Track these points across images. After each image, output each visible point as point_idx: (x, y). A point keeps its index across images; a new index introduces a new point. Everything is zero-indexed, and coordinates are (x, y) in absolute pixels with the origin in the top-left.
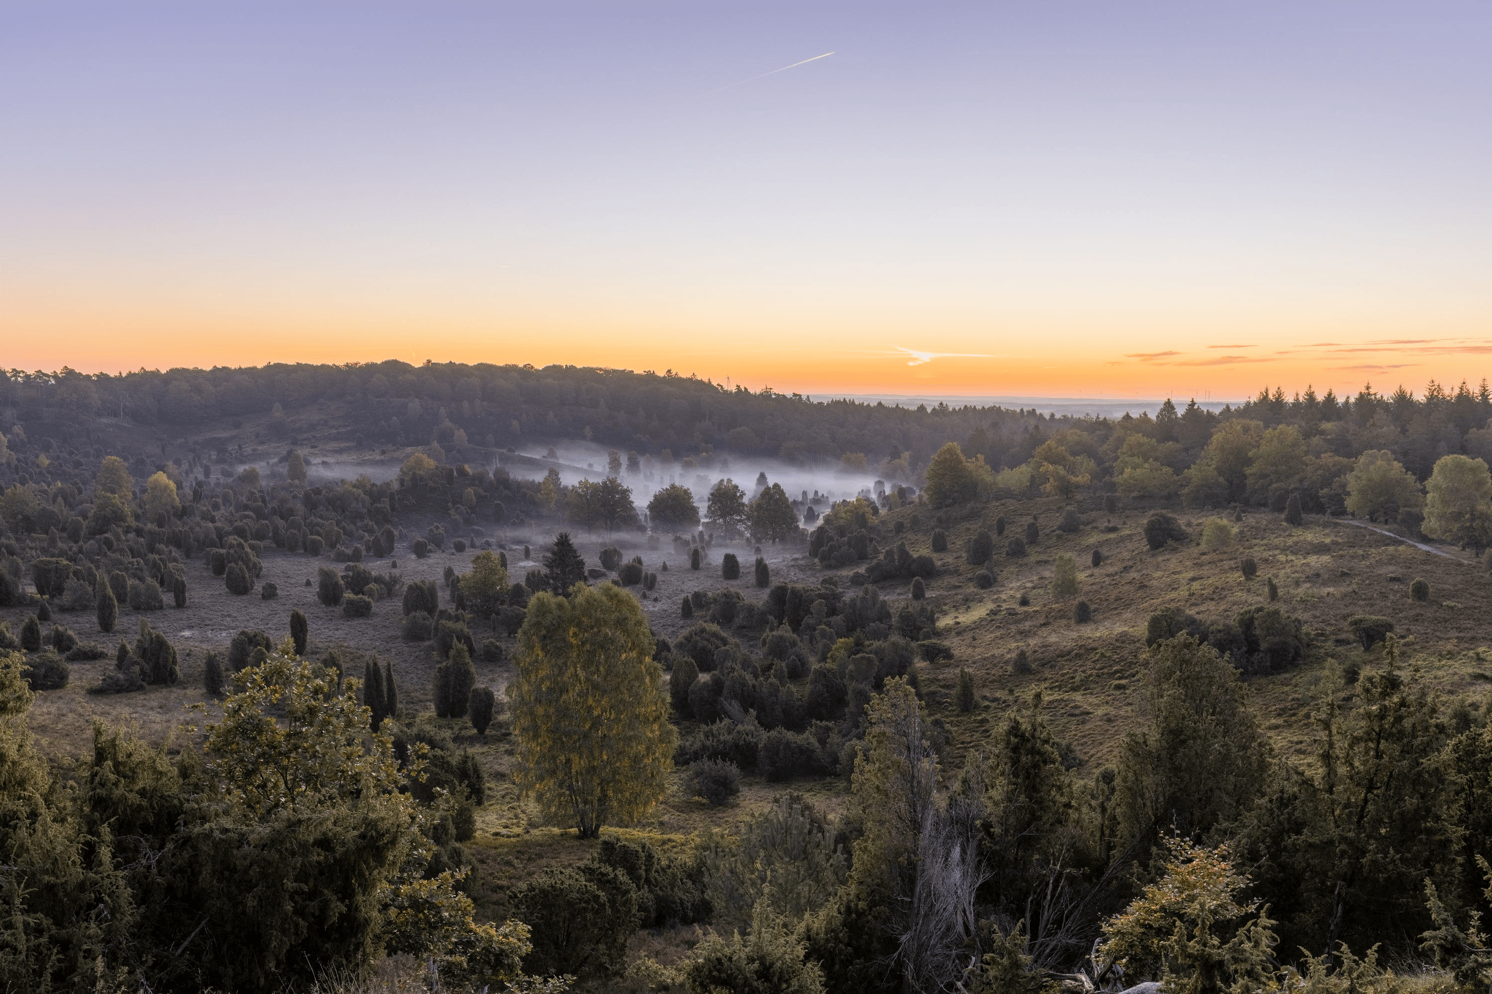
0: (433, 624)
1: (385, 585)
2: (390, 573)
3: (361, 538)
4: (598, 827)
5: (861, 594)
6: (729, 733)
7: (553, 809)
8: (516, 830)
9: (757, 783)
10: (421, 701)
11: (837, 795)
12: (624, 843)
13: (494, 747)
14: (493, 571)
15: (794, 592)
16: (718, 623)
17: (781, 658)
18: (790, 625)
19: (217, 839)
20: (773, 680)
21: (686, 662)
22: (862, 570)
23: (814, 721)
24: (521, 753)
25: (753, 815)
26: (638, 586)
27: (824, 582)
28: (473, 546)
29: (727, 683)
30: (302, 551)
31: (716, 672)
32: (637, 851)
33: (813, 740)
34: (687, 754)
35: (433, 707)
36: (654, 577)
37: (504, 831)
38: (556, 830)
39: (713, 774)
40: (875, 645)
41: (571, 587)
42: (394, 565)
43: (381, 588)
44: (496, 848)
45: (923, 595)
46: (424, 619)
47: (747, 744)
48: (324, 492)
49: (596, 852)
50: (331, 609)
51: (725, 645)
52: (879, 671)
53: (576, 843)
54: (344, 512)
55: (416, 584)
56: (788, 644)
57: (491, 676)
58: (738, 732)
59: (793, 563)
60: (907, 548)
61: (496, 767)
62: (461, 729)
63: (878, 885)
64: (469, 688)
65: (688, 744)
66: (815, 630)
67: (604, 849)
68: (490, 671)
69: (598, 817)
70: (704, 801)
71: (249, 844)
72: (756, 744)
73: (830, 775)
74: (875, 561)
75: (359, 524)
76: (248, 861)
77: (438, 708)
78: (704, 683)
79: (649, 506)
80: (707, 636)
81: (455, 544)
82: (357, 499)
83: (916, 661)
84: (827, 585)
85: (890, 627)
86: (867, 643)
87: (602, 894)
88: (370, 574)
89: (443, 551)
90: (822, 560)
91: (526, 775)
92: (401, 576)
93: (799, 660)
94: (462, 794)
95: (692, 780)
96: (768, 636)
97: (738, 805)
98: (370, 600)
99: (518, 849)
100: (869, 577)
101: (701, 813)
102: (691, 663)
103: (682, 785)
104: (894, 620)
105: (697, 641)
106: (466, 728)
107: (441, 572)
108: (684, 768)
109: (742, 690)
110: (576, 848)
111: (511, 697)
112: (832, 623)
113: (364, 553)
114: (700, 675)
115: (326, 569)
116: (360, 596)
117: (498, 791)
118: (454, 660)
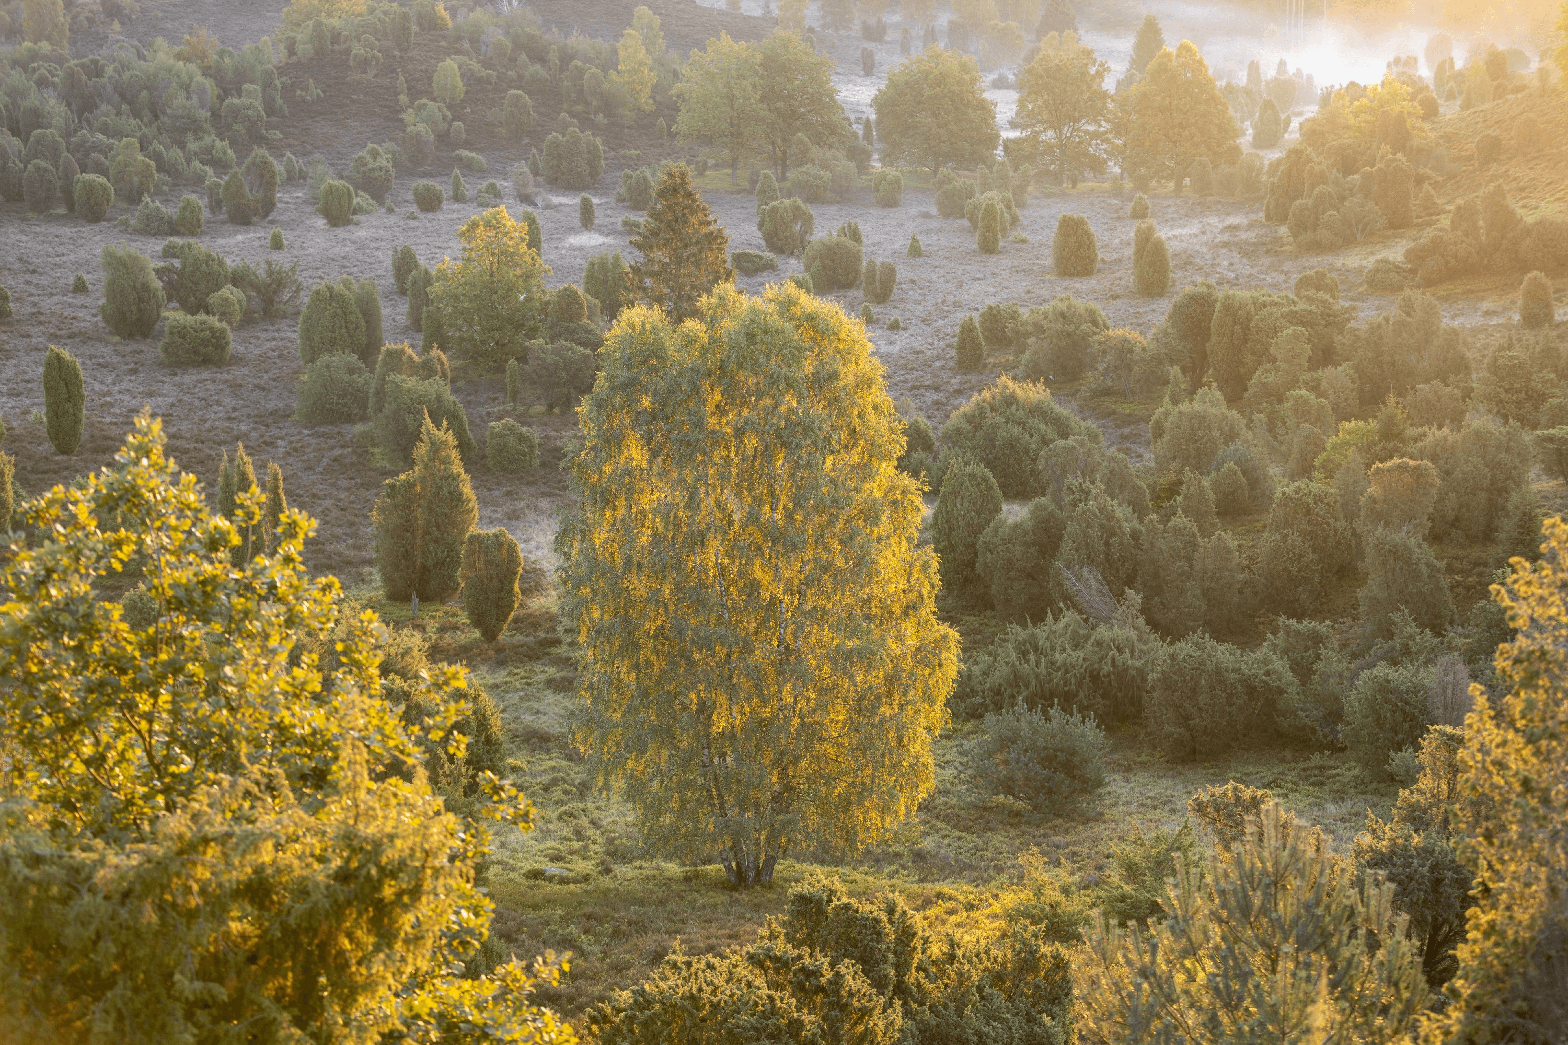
0: (373, 384)
1: (259, 292)
2: (269, 263)
3: (199, 179)
4: (771, 861)
5: (1394, 312)
6: (1076, 646)
7: (667, 819)
8: (581, 866)
9: (1144, 765)
10: (349, 563)
11: (1339, 796)
12: (845, 900)
13: (521, 672)
14: (507, 257)
15: (1230, 308)
16: (1047, 383)
17: (1200, 468)
18: (1220, 388)
19: (20, 878)
20: (1180, 520)
21: (972, 476)
22: (1396, 252)
23: (1282, 619)
24: (591, 687)
25: (1138, 842)
26: (851, 293)
27: (1304, 283)
28: (458, 198)
29: (1071, 527)
30: (62, 211)
31: (1043, 500)
32: (877, 921)
33: (1279, 665)
34: (974, 693)
35: (377, 577)
36: (889, 273)
37: (553, 869)
38: (673, 868)
39: (1041, 742)
40: (1430, 438)
41: (704, 299)
42: (277, 244)
43: (249, 298)
44: (535, 907)
45: (1549, 317)
46: (351, 371)
47: (1121, 673)
48: (109, 70)
49: (776, 921)
50: (134, 346)
51: (1064, 435)
52: (1441, 500)
53: (722, 898)
54: (156, 117)
55: (330, 289)
56: (1216, 433)
57: (508, 507)
58: (1099, 643)
59: (1226, 237)
60: (1510, 201)
61: (528, 718)
62: (442, 630)
63: (1521, 1014)
64: (463, 531)
65: (976, 669)
66: (1280, 401)
67: (798, 914)
68: (508, 494)
69: (772, 838)
70: (1019, 805)
71: (92, 890)
72: (1142, 673)
73: (1321, 748)
74: (1429, 234)
75: (193, 146)
76: (92, 928)
77: (387, 579)
78: (1016, 526)
79: (875, 100)
80: (1020, 413)
81: (416, 192)
82: (186, 88)
83: (1531, 475)
84: (1311, 293)
85: (1467, 394)
86: (1411, 432)
87: (808, 1018)
88: (221, 263)
89: (390, 211)
90: (1299, 228)
91: (603, 739)
92: (293, 269)
93: (1244, 473)
94: (457, 780)
95: (989, 755)
96: (1167, 414)
97: (1099, 817)
98: (224, 325)
99: (589, 910)
100: (1413, 271)
101: (1012, 833)
102: (985, 479)
103: (965, 765)
104: (1478, 379)
105: (995, 427)
106: (455, 628)
107: (386, 260)
108: (969, 726)
109: (1107, 544)
110: (721, 909)
111: (567, 556)
112: (1324, 383)
113: (205, 214)
114: (1005, 507)
115: (120, 253)
116: (201, 317)
117: (534, 776)
118: (426, 466)
